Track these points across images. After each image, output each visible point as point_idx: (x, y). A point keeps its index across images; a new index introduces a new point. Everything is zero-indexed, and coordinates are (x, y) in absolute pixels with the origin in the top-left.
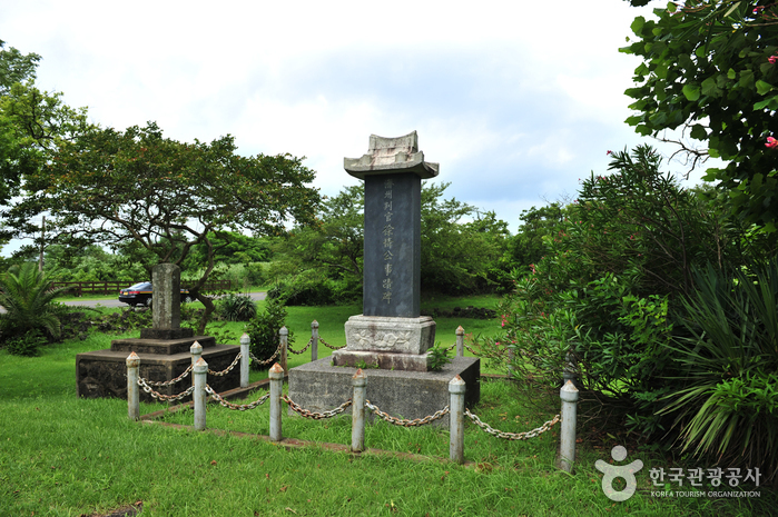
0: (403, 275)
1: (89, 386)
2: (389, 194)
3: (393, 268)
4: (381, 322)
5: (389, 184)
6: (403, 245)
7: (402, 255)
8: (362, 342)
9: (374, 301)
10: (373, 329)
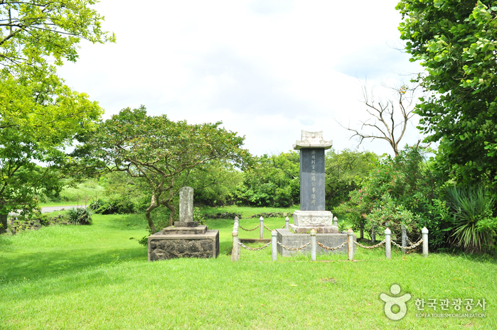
0: (321, 193)
1: (158, 254)
2: (313, 157)
3: (316, 189)
4: (313, 213)
5: (314, 152)
6: (321, 180)
7: (320, 184)
8: (305, 222)
9: (308, 204)
10: (311, 216)
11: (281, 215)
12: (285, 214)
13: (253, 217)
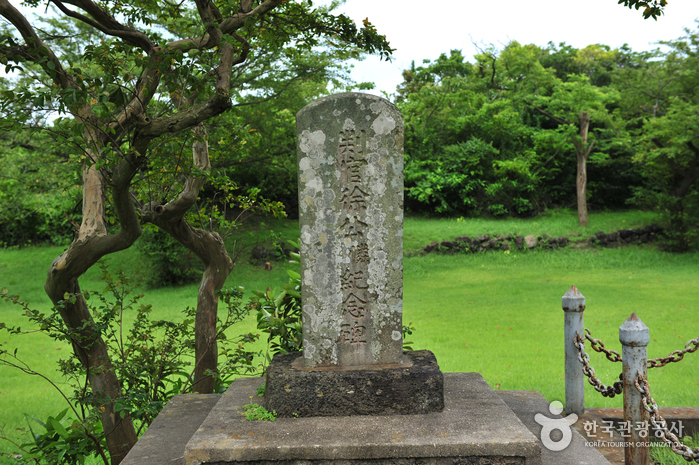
11: (518, 243)
12: (530, 240)
13: (428, 250)
